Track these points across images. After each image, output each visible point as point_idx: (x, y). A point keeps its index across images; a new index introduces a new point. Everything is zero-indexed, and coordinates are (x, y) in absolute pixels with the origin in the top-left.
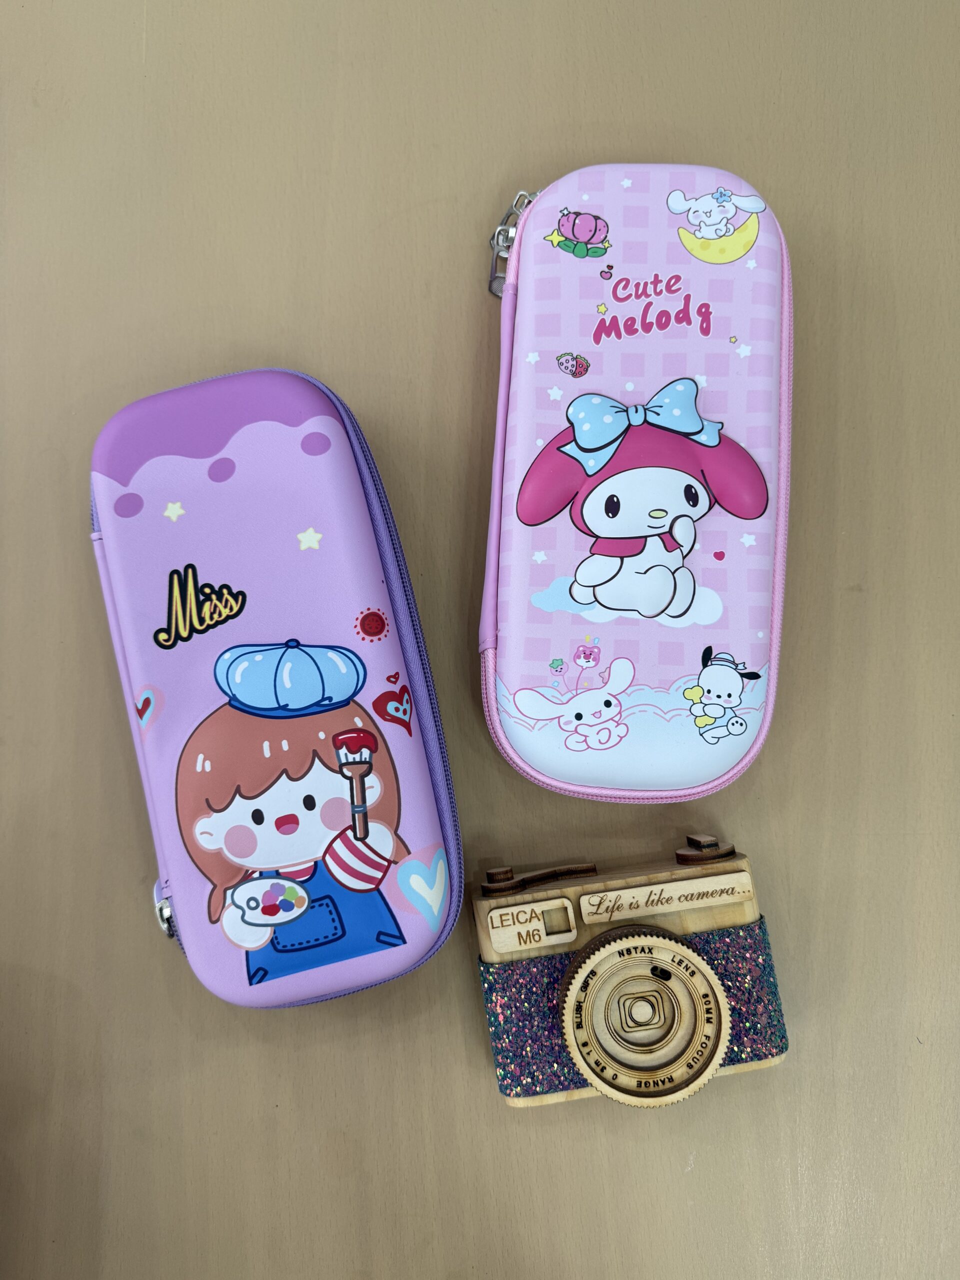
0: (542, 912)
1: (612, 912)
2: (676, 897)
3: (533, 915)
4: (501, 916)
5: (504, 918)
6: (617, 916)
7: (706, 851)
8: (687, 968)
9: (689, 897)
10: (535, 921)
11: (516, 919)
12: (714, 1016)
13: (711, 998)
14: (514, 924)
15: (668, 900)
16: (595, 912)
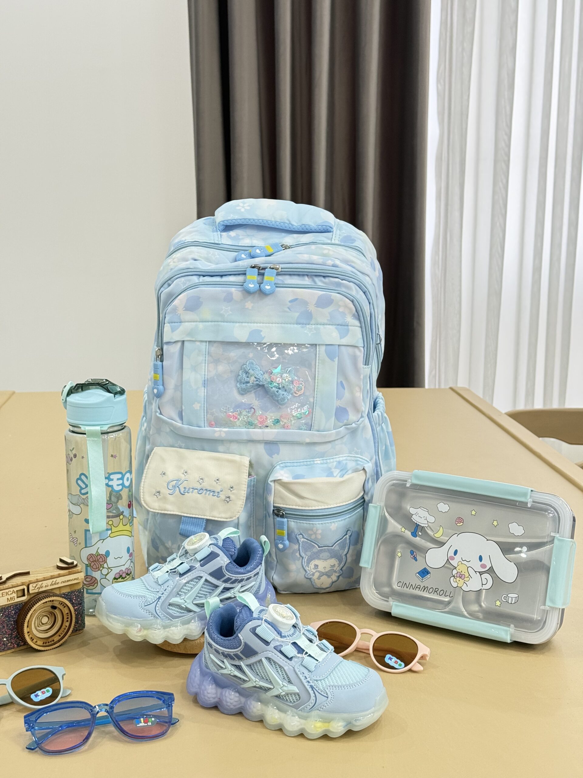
0: (17, 591)
1: (39, 589)
2: (60, 582)
3: (14, 592)
4: (2, 593)
5: (3, 594)
6: (41, 590)
7: (70, 566)
8: (63, 605)
9: (65, 582)
10: (14, 593)
11: (7, 594)
12: (69, 620)
13: (69, 614)
14: (6, 595)
15: (58, 583)
16: (33, 588)
